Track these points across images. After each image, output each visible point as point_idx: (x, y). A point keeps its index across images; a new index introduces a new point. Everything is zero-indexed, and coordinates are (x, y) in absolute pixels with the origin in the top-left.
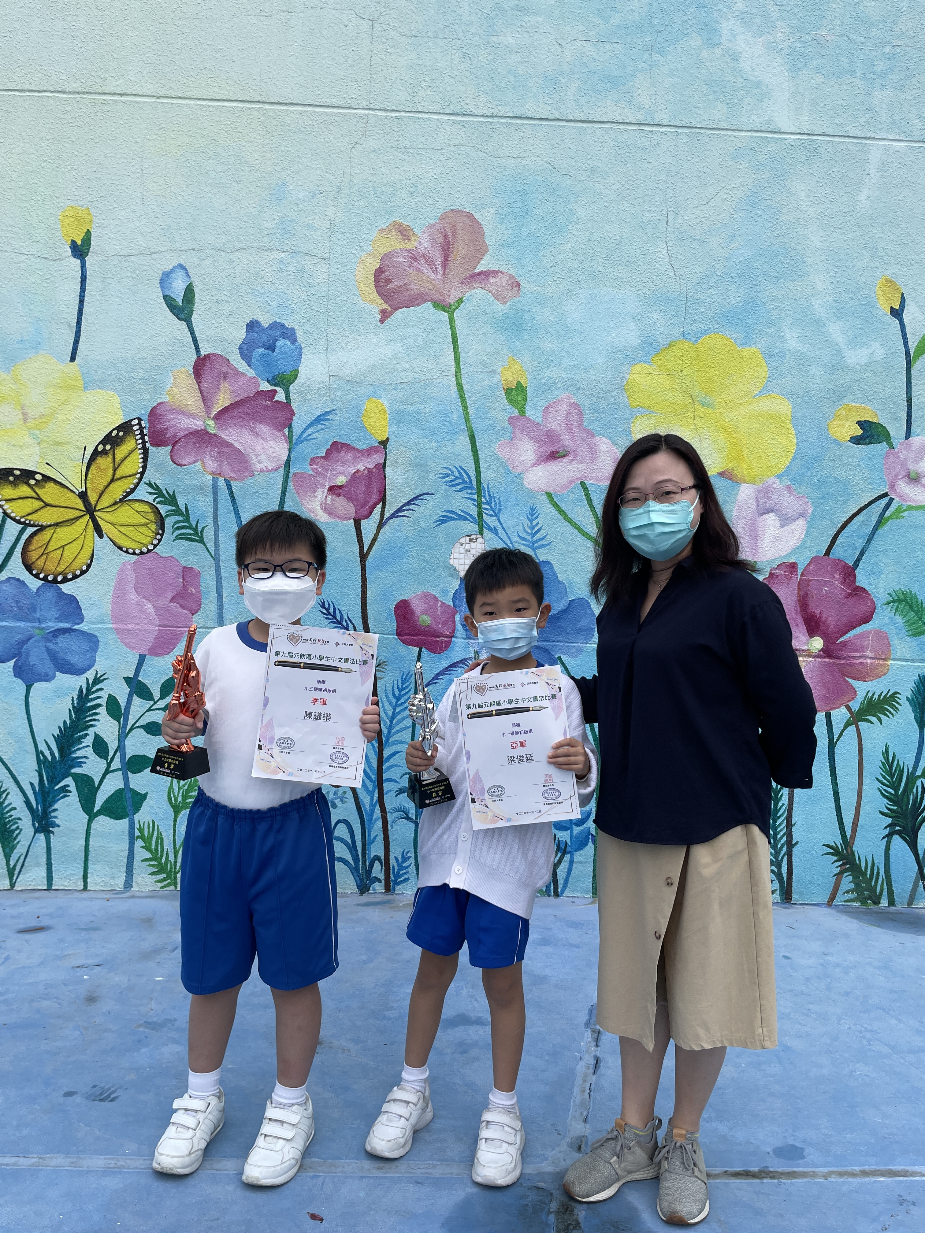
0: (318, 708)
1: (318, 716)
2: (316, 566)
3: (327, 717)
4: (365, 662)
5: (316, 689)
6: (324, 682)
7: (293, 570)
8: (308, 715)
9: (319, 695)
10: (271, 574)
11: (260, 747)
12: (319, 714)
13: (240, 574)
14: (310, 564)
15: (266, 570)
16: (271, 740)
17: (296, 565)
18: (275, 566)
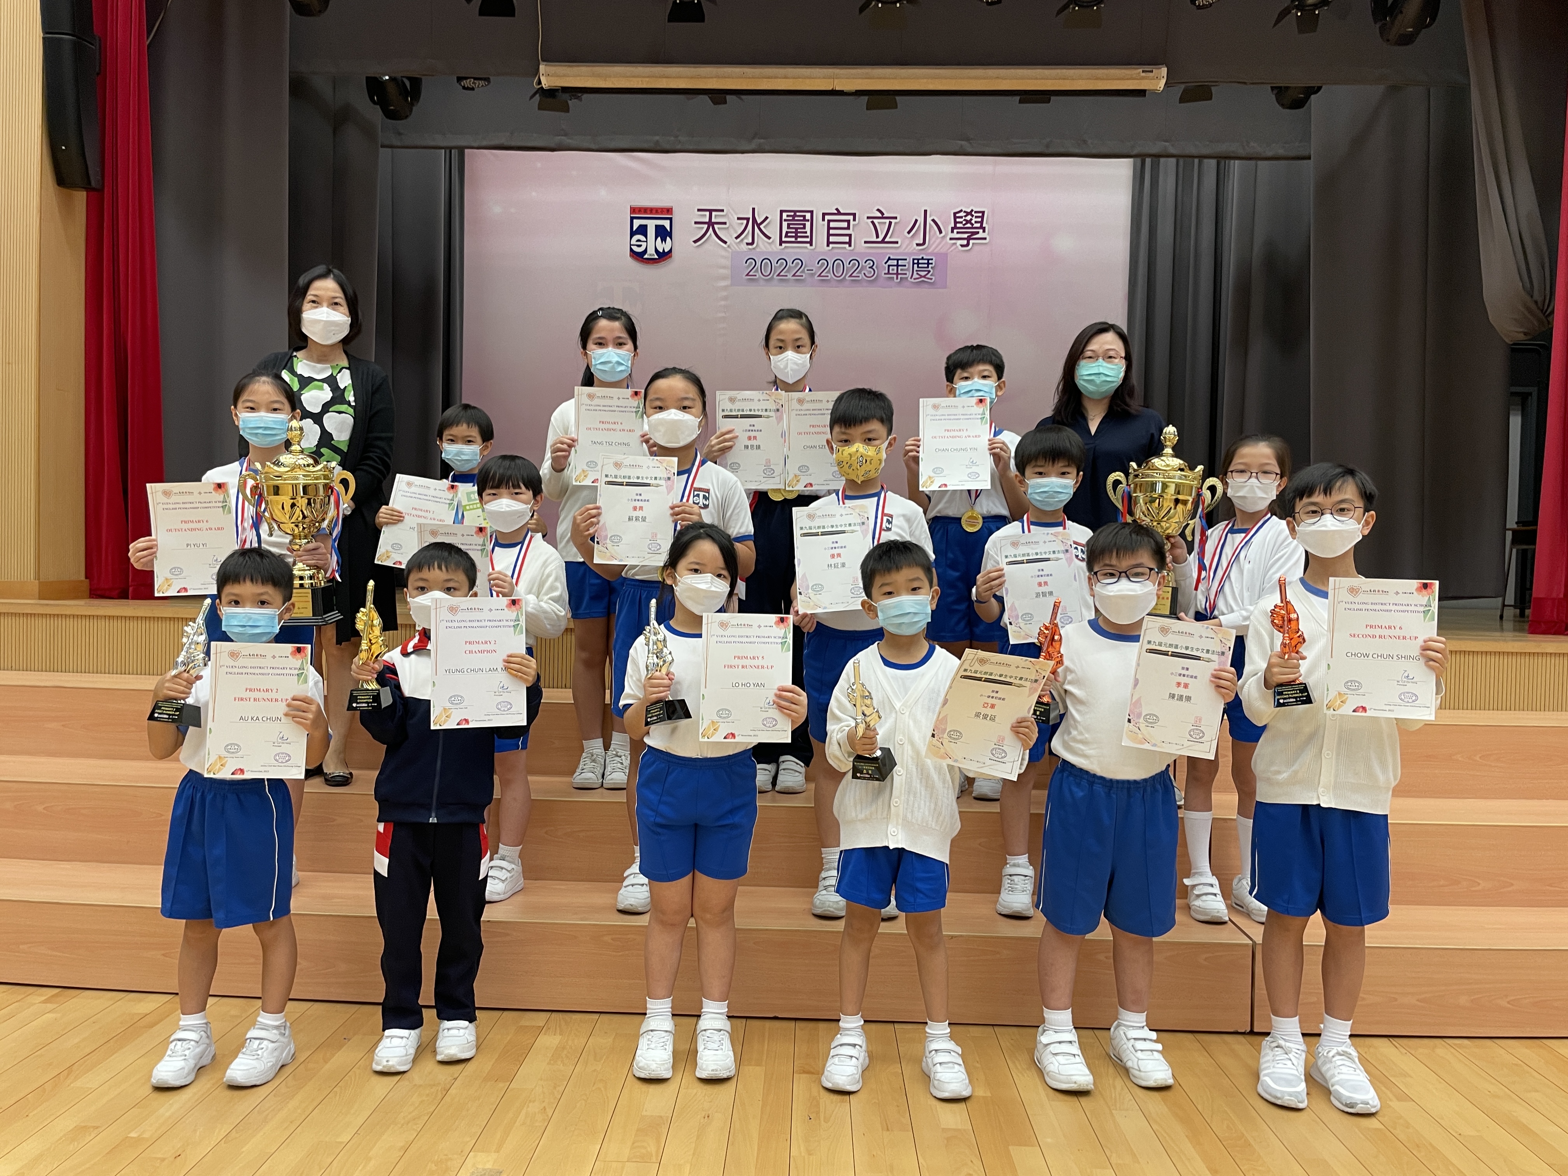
0: (1181, 691)
1: (1181, 698)
2: (1156, 570)
3: (1189, 698)
4: (1223, 653)
5: (1180, 675)
6: (1187, 669)
7: (1137, 575)
8: (1172, 696)
9: (1183, 680)
10: (1116, 579)
11: (1129, 721)
12: (1182, 696)
13: (1090, 579)
14: (1151, 569)
15: (1112, 575)
16: (1139, 715)
17: (1139, 570)
18: (1120, 573)
